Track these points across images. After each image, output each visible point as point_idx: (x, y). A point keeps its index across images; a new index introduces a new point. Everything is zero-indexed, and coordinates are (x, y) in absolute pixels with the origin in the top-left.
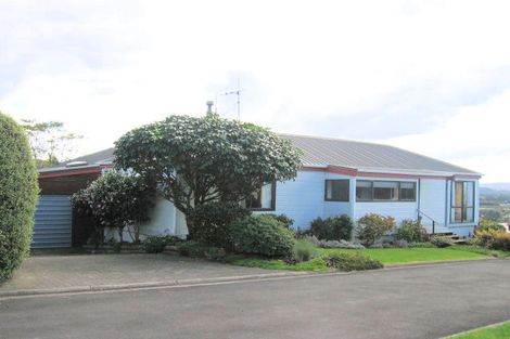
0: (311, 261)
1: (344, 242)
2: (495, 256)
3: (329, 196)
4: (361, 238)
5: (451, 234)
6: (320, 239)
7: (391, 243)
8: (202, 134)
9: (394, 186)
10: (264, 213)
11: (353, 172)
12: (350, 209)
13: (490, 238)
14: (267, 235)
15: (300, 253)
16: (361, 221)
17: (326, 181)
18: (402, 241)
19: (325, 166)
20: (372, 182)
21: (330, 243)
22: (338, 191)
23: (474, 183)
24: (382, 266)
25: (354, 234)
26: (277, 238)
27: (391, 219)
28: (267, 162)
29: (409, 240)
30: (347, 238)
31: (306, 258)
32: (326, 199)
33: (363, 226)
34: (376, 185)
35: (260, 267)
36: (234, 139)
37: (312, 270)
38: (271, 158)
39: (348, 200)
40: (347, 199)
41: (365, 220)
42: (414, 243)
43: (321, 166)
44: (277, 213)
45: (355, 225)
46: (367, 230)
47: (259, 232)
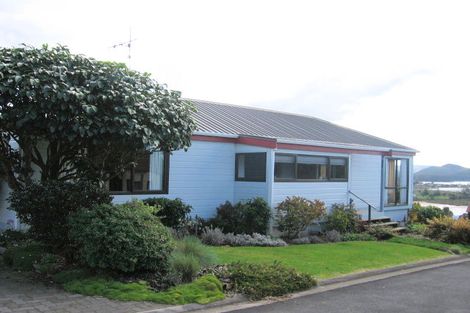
0: (198, 281)
1: (258, 236)
2: (456, 252)
3: (242, 174)
4: (281, 228)
5: (388, 220)
6: (225, 232)
7: (319, 234)
8: (22, 70)
9: (322, 161)
10: (152, 196)
11: (271, 143)
12: (267, 192)
13: (444, 228)
14: (122, 237)
15: (179, 267)
16: (280, 207)
17: (238, 156)
18: (334, 233)
19: (235, 136)
20: (295, 156)
21: (239, 238)
22: (251, 168)
23: (408, 160)
24: (314, 284)
25: (272, 223)
26: (140, 242)
27: (319, 204)
28: (131, 117)
29: (342, 231)
30: (263, 230)
31: (188, 276)
32: (237, 179)
33: (284, 214)
34: (300, 160)
35: (105, 295)
36: (79, 81)
37: (193, 300)
38: (140, 111)
39: (264, 181)
40: (263, 178)
41: (287, 205)
42: (348, 235)
43: (230, 135)
44: (171, 197)
45: (274, 212)
46: (289, 219)
47: (110, 233)
